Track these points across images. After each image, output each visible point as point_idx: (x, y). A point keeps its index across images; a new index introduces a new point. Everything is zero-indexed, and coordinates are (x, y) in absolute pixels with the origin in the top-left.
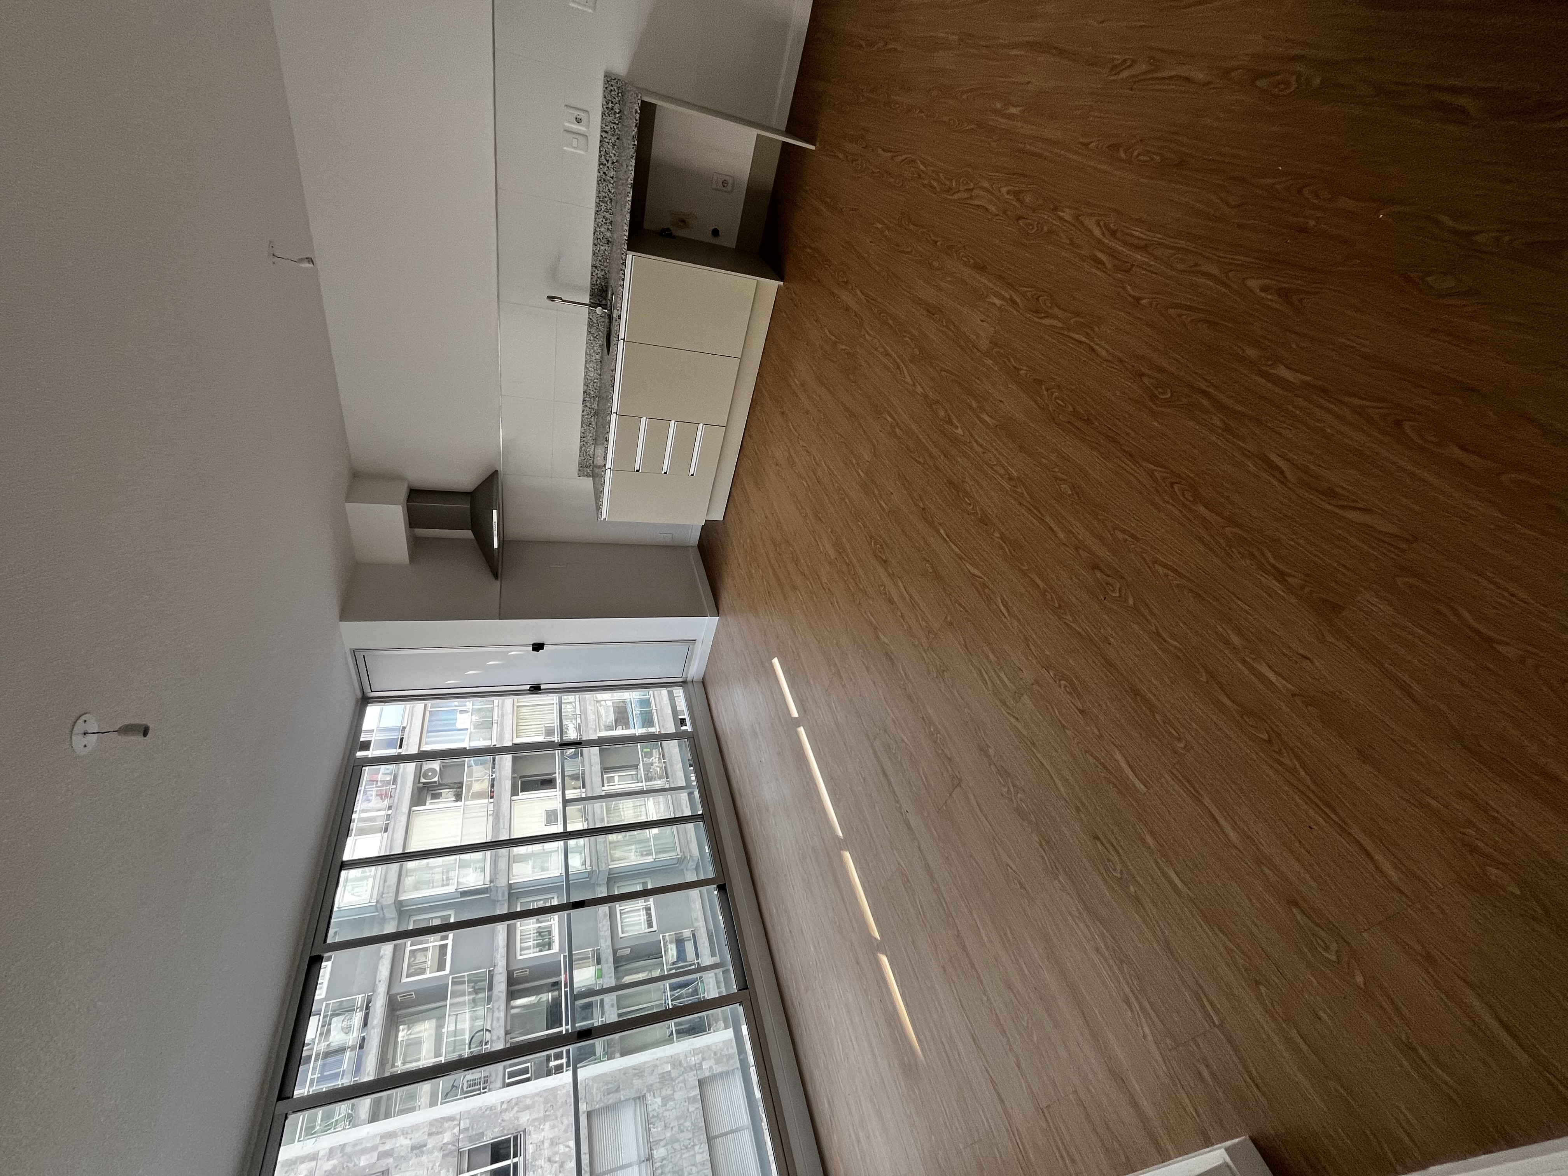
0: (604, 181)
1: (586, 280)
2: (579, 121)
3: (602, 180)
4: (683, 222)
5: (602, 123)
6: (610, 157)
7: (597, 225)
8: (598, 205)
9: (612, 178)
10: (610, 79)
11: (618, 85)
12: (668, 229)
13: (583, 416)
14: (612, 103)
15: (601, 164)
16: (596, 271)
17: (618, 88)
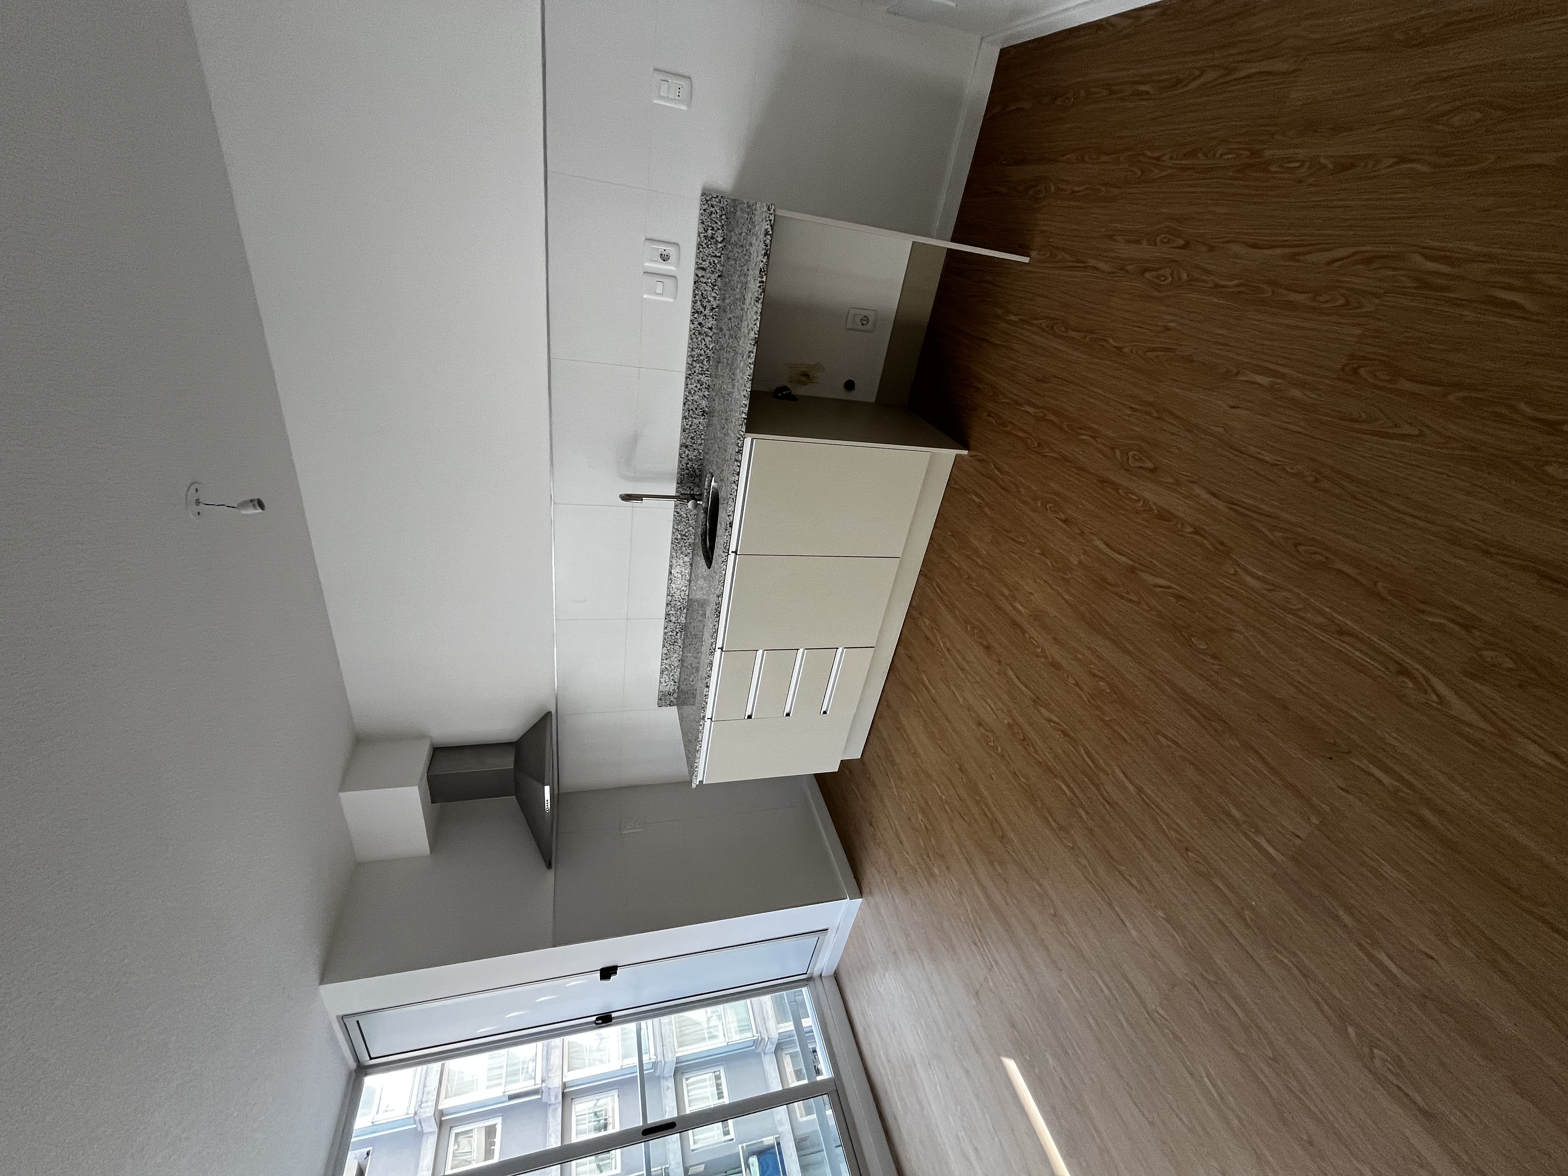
0: (700, 333)
1: (672, 465)
2: (665, 258)
3: (697, 332)
4: (806, 376)
5: (697, 257)
6: (709, 301)
7: (689, 392)
8: (690, 366)
9: (711, 329)
10: (709, 198)
11: (721, 205)
12: (785, 388)
13: (665, 633)
14: (713, 229)
15: (695, 312)
16: (687, 452)
17: (722, 209)
